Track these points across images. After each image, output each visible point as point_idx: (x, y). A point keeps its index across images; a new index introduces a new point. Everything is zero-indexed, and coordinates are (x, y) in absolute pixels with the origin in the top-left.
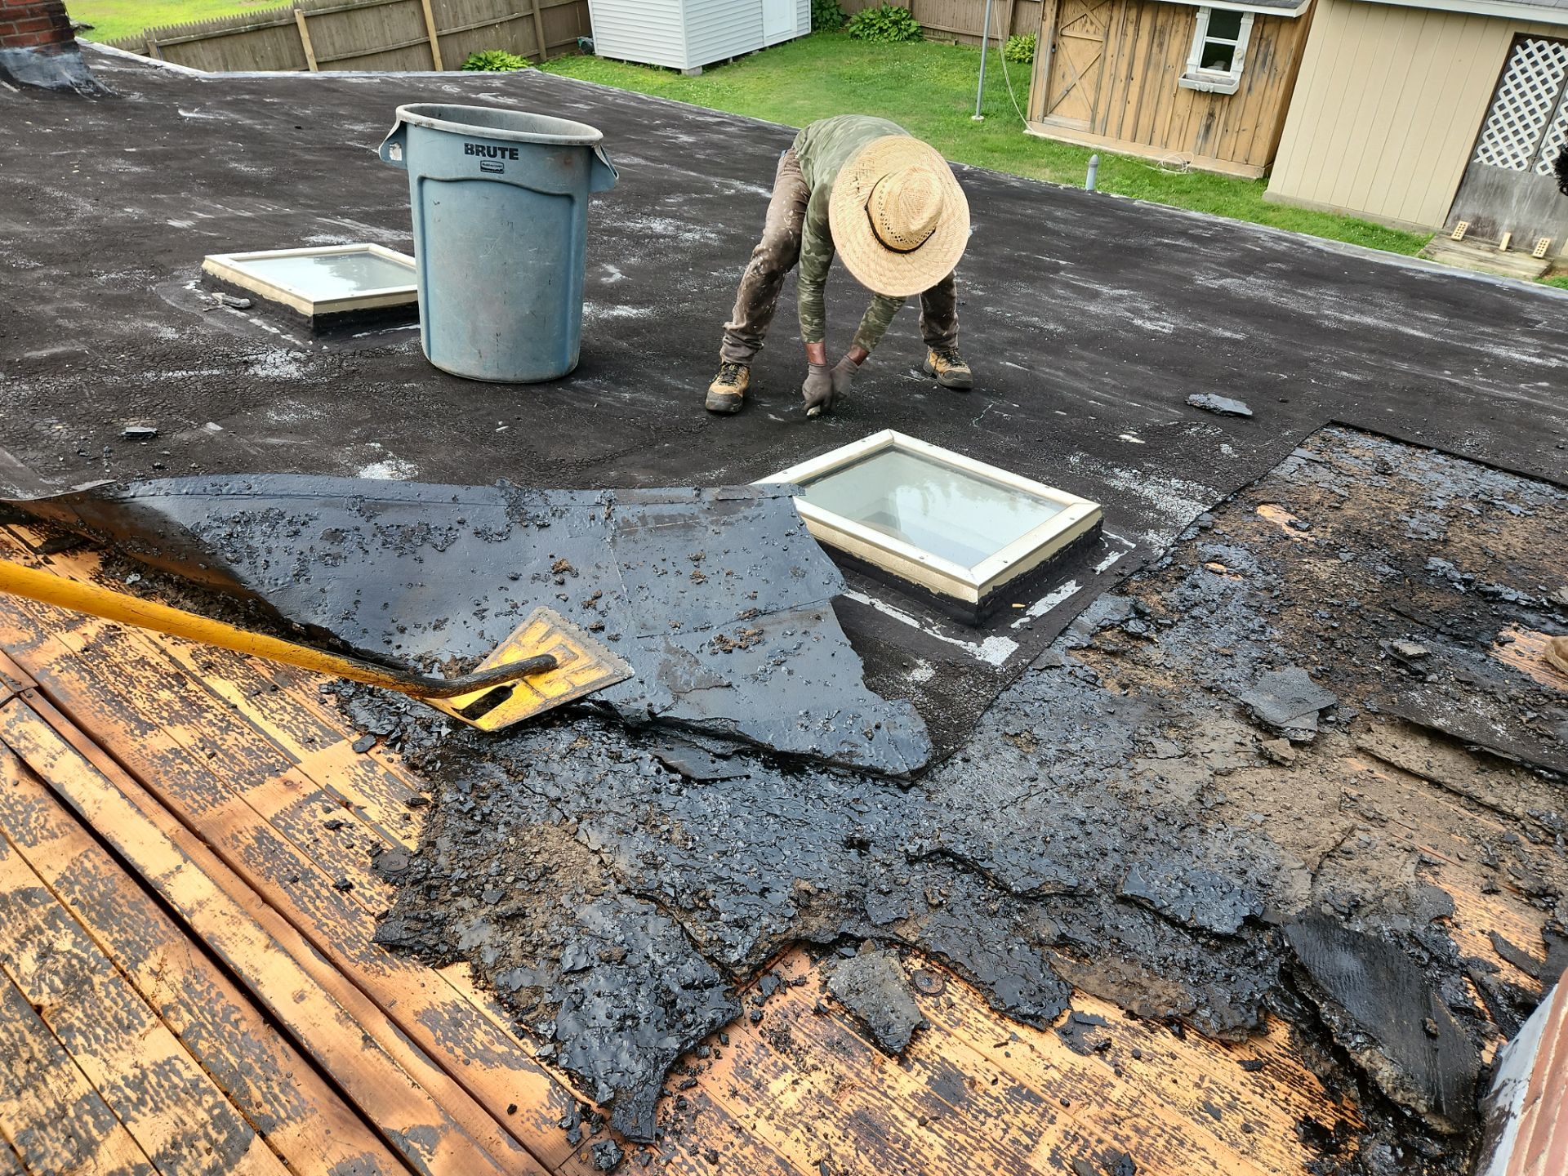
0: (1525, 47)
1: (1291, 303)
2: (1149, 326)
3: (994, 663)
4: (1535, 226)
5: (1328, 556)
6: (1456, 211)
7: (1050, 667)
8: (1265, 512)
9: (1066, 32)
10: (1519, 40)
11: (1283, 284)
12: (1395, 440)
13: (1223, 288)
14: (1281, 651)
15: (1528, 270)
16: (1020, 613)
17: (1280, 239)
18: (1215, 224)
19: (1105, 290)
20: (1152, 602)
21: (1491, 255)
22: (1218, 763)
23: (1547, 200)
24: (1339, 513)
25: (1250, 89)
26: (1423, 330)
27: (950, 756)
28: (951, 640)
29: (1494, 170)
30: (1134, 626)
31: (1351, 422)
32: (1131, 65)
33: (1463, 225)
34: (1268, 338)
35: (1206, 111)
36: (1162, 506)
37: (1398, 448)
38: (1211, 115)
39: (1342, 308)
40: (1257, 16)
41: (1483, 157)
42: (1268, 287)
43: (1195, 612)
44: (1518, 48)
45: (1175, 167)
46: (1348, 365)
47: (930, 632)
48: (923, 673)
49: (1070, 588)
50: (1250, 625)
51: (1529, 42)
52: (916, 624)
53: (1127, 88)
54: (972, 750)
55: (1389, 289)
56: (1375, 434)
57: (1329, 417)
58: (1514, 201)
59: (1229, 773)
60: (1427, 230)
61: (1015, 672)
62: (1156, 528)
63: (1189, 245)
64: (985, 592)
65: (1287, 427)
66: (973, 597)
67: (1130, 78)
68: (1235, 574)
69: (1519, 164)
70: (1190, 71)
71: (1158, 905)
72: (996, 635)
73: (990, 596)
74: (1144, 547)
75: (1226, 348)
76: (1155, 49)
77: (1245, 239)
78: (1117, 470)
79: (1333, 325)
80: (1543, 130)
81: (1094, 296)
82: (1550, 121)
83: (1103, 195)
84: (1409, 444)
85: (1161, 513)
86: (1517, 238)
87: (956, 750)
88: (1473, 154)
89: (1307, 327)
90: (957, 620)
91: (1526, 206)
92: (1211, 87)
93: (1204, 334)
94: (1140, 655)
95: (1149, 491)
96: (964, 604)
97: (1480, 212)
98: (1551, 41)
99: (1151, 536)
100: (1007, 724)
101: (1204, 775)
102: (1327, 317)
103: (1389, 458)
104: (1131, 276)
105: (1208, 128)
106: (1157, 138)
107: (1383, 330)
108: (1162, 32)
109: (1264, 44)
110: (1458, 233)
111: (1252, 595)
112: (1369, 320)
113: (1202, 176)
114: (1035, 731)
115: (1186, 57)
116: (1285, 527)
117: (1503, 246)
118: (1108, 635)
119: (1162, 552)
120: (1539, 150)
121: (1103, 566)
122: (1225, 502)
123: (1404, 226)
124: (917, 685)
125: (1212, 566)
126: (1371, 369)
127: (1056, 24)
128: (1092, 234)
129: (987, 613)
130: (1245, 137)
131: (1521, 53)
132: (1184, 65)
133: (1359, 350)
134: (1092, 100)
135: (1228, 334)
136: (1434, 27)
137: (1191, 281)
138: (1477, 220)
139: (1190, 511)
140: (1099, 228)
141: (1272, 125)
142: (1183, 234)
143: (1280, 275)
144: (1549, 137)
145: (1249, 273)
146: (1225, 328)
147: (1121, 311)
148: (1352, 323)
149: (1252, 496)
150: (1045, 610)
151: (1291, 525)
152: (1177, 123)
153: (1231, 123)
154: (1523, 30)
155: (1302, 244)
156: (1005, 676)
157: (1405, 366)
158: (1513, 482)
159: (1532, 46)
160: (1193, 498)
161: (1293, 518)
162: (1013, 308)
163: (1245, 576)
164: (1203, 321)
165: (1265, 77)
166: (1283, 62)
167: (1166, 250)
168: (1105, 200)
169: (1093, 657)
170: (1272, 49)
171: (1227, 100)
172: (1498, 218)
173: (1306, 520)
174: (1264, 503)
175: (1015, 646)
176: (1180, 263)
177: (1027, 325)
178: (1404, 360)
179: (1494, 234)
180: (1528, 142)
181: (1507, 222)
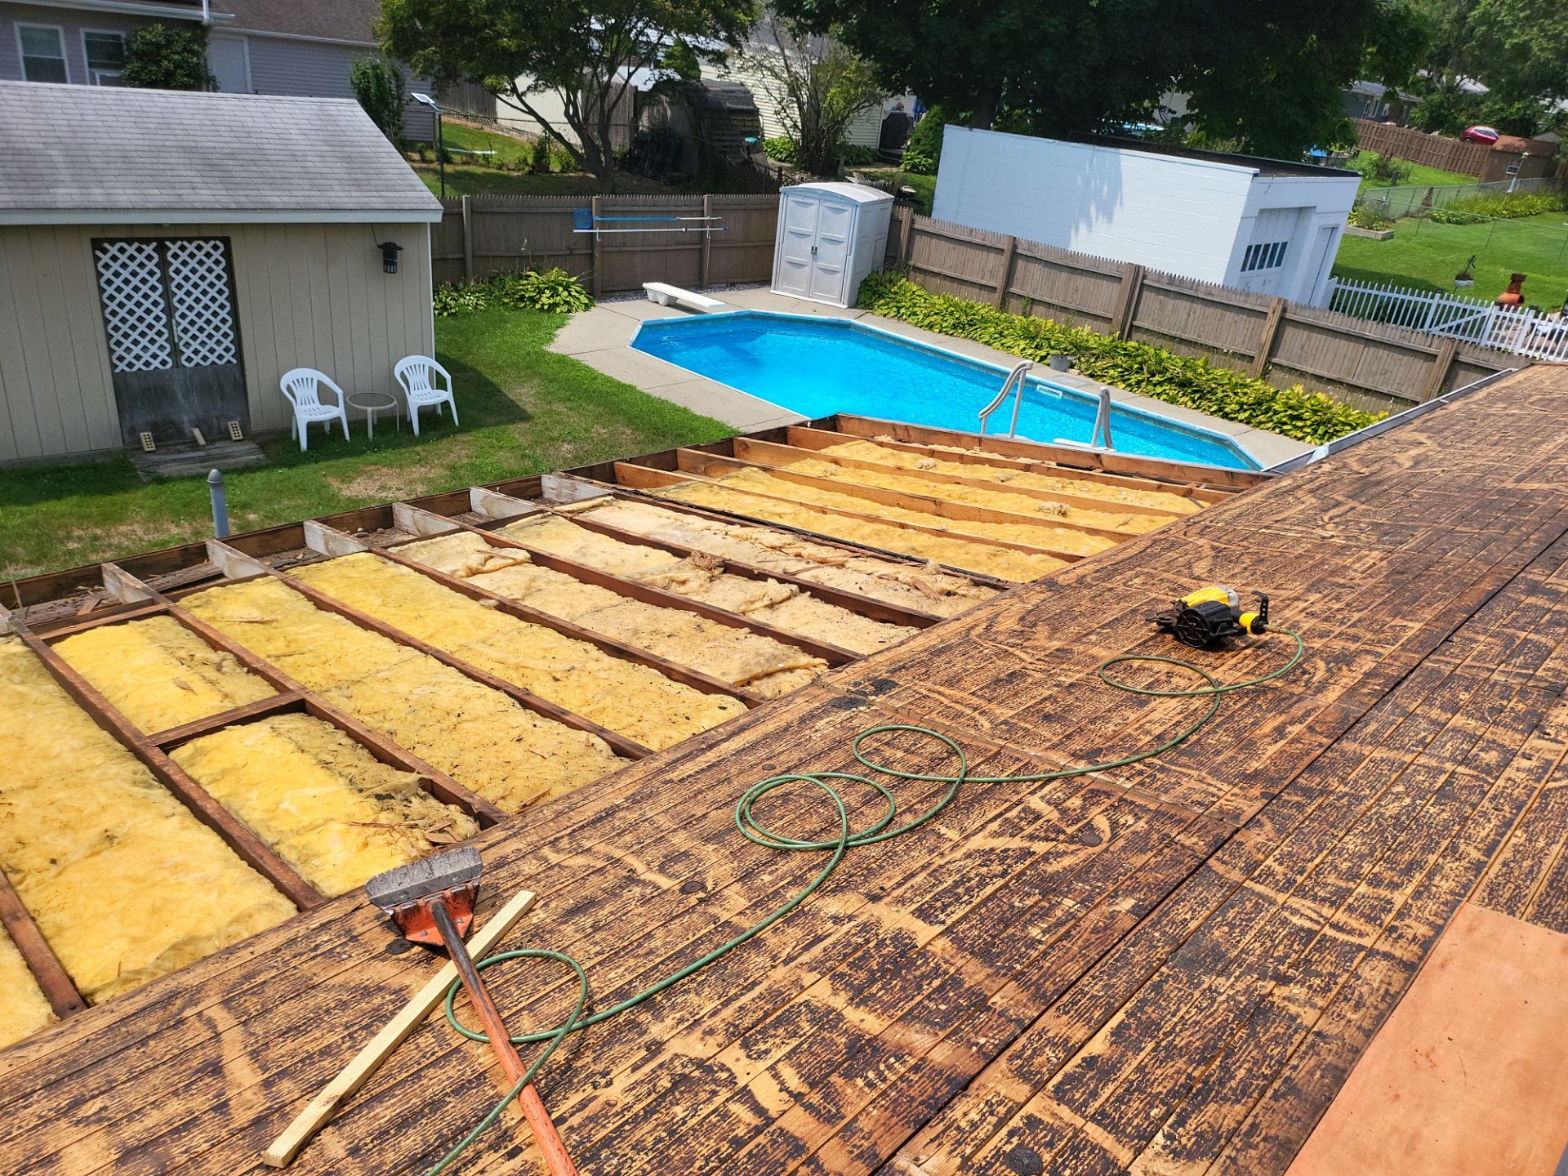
0: (105, 251)
4: (214, 414)
6: (129, 423)
10: (97, 244)
21: (202, 454)
29: (141, 375)
33: (147, 438)
41: (123, 366)
51: (106, 245)
58: (180, 396)
60: (112, 452)
69: (164, 363)
80: (169, 326)
82: (170, 316)
86: (206, 429)
88: (113, 367)
91: (195, 398)
97: (152, 418)
98: (130, 242)
110: (148, 444)
117: (202, 441)
120: (175, 346)
131: (106, 259)
138: (156, 426)
144: (178, 331)
154: (98, 235)
159: (113, 250)
172: (174, 417)
179: (180, 433)
180: (161, 341)
181: (185, 419)
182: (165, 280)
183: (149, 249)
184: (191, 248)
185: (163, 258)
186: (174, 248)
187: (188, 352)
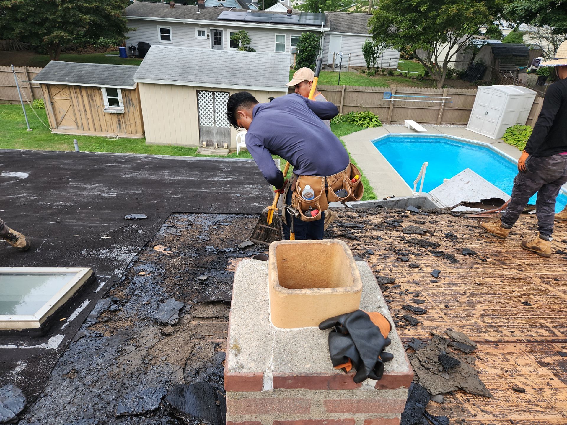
0: (200, 94)
1: (155, 177)
2: (107, 195)
3: (54, 348)
4: (222, 140)
5: (178, 256)
6: (201, 139)
7: (80, 338)
8: (156, 248)
9: (54, 97)
10: (198, 92)
11: (152, 172)
12: (192, 213)
13: (131, 176)
14: (166, 295)
15: (225, 152)
16: (65, 322)
17: (148, 157)
18: (126, 156)
19: (88, 186)
20: (119, 295)
21: (214, 150)
22: (149, 345)
23: (222, 133)
24: (179, 241)
25: (128, 111)
26: (195, 178)
27: (38, 397)
28: (33, 347)
29: (206, 127)
30: (113, 307)
31: (178, 211)
32: (84, 107)
33: (204, 144)
34: (149, 190)
35: (117, 119)
36: (120, 258)
37: (193, 215)
38: (119, 120)
39: (170, 176)
40: (122, 89)
41: (202, 124)
42: (147, 174)
43: (135, 293)
44: (199, 94)
45: (113, 138)
46: (175, 193)
47: (22, 347)
48: (21, 366)
49: (86, 303)
50: (155, 290)
51: (201, 92)
52: (15, 347)
53: (86, 114)
54: (48, 390)
55: (183, 167)
56: (186, 213)
57: (172, 211)
58: (214, 135)
59: (153, 346)
60: (196, 146)
61: (65, 347)
62: (118, 267)
63: (118, 164)
64: (43, 321)
65: (159, 218)
66: (38, 325)
67: (85, 111)
68: (149, 274)
70: (106, 107)
71: (130, 412)
72: (54, 336)
73: (46, 322)
74: (115, 276)
75: (136, 197)
76: (91, 101)
77: (136, 160)
78: (101, 251)
79: (169, 182)
80: (214, 115)
81: (85, 189)
82: (214, 113)
83: (83, 152)
84: (196, 213)
85: (119, 261)
86: (219, 144)
87: (40, 393)
88: (199, 124)
89: (161, 184)
90: (34, 337)
91: (218, 135)
92: (116, 112)
93: (128, 194)
94: (117, 317)
95: (114, 255)
96: (35, 330)
97: (207, 139)
98: (206, 91)
99: (117, 271)
100: (63, 370)
101: (144, 352)
102: (167, 179)
103: (191, 219)
104: (98, 179)
105: (120, 124)
106: (103, 129)
107: (184, 180)
108: (91, 96)
109: (127, 97)
110: (204, 146)
111: (155, 279)
112: (179, 178)
113: (124, 139)
114: (76, 368)
115: (103, 103)
116: (163, 252)
117: (217, 147)
118: (104, 315)
119: (121, 275)
120: (215, 121)
121: (98, 289)
122: (142, 250)
123: (190, 146)
124: (18, 373)
125: (141, 274)
126: (182, 193)
127: (50, 95)
128: (81, 167)
129: (47, 329)
130: (133, 126)
131: (200, 95)
132: (103, 106)
133: (178, 188)
134: (74, 120)
135: (136, 192)
136: (175, 90)
137: (120, 177)
138: (207, 141)
139: (129, 257)
140: (83, 164)
141: (140, 122)
142: (115, 161)
143: (150, 169)
144: (216, 117)
145: (140, 170)
146: (135, 190)
147: (96, 192)
148: (174, 180)
149: (151, 245)
150: (76, 316)
151: (165, 250)
152: (108, 124)
153: (126, 122)
154: (198, 89)
155: (155, 158)
156: (60, 351)
157: (191, 190)
158: (225, 216)
159: (202, 93)
160: (130, 252)
161: (165, 248)
162: (51, 200)
163: (152, 273)
164: (126, 189)
165: (132, 107)
166: (135, 102)
167: (109, 168)
168: (84, 154)
169: (98, 326)
170: (130, 99)
171: (122, 115)
172: (212, 140)
173: (169, 247)
174: (155, 246)
175: (63, 336)
176: (116, 171)
177: (58, 206)
178: (191, 188)
179: (213, 144)
180: (211, 119)
181: (215, 140)
182: (214, 103)
183: (211, 94)
184: (221, 94)
185: (214, 96)
186: (216, 94)
187: (218, 123)
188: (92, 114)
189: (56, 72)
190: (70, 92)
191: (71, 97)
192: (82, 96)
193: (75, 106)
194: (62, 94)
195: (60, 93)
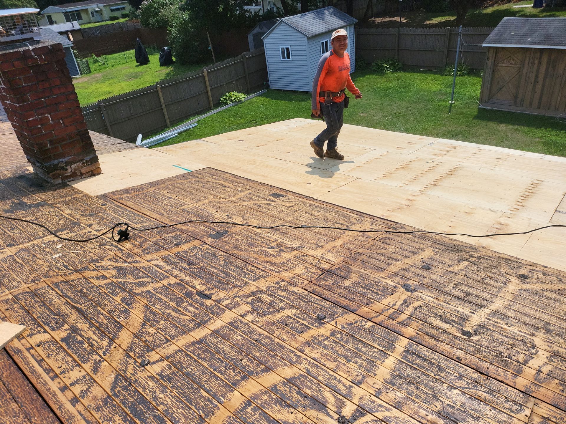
9: (500, 64)
32: (537, 76)
53: (534, 87)
67: (536, 81)
76: (550, 69)
106: (552, 107)
127: (495, 61)
134: (514, 93)
188: (543, 86)
189: (513, 31)
190: (526, 57)
191: (523, 64)
192: (540, 63)
193: (524, 75)
194: (512, 61)
195: (509, 59)
